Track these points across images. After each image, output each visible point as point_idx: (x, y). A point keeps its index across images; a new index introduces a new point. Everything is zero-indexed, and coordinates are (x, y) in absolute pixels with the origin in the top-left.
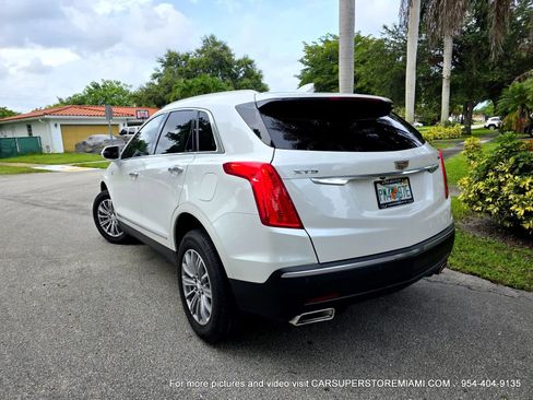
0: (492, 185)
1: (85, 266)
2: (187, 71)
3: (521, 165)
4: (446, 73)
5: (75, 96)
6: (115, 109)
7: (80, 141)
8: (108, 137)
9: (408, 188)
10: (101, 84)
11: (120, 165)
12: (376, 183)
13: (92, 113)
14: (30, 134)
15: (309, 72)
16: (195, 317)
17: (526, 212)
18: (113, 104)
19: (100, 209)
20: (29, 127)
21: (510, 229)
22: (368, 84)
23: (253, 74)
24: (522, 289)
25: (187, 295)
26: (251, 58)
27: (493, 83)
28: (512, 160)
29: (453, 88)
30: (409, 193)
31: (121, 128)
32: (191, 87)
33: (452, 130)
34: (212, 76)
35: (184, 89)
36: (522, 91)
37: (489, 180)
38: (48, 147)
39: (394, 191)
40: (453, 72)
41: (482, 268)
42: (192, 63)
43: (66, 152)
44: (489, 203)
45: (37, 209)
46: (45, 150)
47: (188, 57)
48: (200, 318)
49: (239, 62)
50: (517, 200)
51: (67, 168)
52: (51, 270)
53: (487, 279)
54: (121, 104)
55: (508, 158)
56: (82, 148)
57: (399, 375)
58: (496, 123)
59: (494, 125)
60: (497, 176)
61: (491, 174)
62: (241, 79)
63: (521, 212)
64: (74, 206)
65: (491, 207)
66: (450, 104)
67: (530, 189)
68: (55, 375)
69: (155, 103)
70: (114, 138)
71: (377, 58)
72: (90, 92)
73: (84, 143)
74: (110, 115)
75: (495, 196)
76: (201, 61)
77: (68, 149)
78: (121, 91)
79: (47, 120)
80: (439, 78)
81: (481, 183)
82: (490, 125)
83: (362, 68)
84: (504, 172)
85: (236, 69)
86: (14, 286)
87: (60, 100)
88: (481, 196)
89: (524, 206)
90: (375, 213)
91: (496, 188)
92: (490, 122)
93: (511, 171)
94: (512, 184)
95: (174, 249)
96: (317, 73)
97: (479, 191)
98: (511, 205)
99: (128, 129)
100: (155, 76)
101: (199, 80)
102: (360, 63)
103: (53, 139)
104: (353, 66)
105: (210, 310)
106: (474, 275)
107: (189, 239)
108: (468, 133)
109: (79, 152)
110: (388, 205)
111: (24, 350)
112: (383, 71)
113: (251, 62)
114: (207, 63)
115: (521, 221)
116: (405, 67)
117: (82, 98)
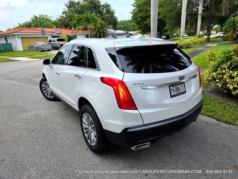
0: (219, 74)
1: (38, 112)
2: (79, 10)
3: (233, 66)
4: (200, 12)
5: (26, 22)
6: (45, 29)
7: (31, 45)
8: (43, 43)
9: (184, 87)
10: (38, 16)
11: (51, 67)
12: (169, 86)
13: (35, 31)
14: (7, 42)
15: (136, 10)
16: (89, 141)
17: (234, 88)
18: (44, 27)
19: (43, 85)
20: (6, 38)
21: (226, 93)
22: (164, 17)
23: (110, 12)
24: (230, 124)
25: (85, 131)
26: (109, 4)
27: (221, 16)
28: (229, 63)
29: (203, 19)
30: (184, 89)
31: (49, 39)
32: (81, 19)
33: (201, 39)
34: (91, 13)
35: (78, 20)
36: (234, 22)
37: (218, 72)
38: (15, 48)
39: (177, 89)
40: (203, 11)
41: (213, 113)
42: (81, 6)
43: (24, 50)
44: (217, 82)
45: (13, 82)
46: (14, 50)
47: (79, 3)
48: (91, 142)
49: (103, 6)
50: (230, 82)
51: (25, 59)
52: (23, 115)
53: (215, 119)
54: (48, 27)
55: (227, 62)
56: (31, 48)
57: (177, 168)
58: (221, 35)
59: (220, 36)
60: (222, 70)
61: (219, 69)
62: (104, 14)
63: (231, 87)
64: (30, 80)
65: (218, 84)
66: (201, 27)
67: (236, 77)
68: (29, 169)
69: (64, 26)
70: (46, 44)
71: (168, 4)
72: (33, 20)
73: (32, 46)
74: (43, 33)
75: (221, 79)
76: (85, 6)
77: (24, 49)
78: (48, 20)
79: (14, 35)
80: (196, 14)
81: (214, 73)
82: (219, 36)
83: (161, 9)
84: (225, 69)
85: (102, 9)
86: (7, 124)
87: (19, 24)
88: (214, 79)
89: (233, 85)
90: (169, 100)
91: (221, 76)
92: (218, 34)
93: (228, 68)
94: (228, 74)
95: (78, 110)
96: (140, 11)
97: (213, 77)
98: (227, 84)
99: (52, 39)
100: (64, 13)
101: (84, 15)
102: (160, 6)
103: (18, 44)
104: (157, 8)
105: (95, 140)
106: (210, 116)
107: (85, 108)
108: (208, 40)
109: (31, 50)
110: (175, 96)
111: (14, 157)
112: (171, 11)
113: (109, 6)
114: (88, 6)
115: (231, 90)
116: (181, 9)
117: (30, 23)
